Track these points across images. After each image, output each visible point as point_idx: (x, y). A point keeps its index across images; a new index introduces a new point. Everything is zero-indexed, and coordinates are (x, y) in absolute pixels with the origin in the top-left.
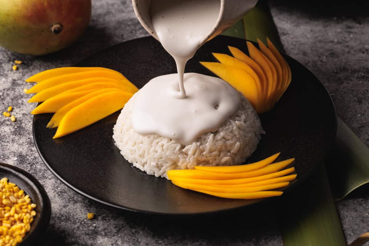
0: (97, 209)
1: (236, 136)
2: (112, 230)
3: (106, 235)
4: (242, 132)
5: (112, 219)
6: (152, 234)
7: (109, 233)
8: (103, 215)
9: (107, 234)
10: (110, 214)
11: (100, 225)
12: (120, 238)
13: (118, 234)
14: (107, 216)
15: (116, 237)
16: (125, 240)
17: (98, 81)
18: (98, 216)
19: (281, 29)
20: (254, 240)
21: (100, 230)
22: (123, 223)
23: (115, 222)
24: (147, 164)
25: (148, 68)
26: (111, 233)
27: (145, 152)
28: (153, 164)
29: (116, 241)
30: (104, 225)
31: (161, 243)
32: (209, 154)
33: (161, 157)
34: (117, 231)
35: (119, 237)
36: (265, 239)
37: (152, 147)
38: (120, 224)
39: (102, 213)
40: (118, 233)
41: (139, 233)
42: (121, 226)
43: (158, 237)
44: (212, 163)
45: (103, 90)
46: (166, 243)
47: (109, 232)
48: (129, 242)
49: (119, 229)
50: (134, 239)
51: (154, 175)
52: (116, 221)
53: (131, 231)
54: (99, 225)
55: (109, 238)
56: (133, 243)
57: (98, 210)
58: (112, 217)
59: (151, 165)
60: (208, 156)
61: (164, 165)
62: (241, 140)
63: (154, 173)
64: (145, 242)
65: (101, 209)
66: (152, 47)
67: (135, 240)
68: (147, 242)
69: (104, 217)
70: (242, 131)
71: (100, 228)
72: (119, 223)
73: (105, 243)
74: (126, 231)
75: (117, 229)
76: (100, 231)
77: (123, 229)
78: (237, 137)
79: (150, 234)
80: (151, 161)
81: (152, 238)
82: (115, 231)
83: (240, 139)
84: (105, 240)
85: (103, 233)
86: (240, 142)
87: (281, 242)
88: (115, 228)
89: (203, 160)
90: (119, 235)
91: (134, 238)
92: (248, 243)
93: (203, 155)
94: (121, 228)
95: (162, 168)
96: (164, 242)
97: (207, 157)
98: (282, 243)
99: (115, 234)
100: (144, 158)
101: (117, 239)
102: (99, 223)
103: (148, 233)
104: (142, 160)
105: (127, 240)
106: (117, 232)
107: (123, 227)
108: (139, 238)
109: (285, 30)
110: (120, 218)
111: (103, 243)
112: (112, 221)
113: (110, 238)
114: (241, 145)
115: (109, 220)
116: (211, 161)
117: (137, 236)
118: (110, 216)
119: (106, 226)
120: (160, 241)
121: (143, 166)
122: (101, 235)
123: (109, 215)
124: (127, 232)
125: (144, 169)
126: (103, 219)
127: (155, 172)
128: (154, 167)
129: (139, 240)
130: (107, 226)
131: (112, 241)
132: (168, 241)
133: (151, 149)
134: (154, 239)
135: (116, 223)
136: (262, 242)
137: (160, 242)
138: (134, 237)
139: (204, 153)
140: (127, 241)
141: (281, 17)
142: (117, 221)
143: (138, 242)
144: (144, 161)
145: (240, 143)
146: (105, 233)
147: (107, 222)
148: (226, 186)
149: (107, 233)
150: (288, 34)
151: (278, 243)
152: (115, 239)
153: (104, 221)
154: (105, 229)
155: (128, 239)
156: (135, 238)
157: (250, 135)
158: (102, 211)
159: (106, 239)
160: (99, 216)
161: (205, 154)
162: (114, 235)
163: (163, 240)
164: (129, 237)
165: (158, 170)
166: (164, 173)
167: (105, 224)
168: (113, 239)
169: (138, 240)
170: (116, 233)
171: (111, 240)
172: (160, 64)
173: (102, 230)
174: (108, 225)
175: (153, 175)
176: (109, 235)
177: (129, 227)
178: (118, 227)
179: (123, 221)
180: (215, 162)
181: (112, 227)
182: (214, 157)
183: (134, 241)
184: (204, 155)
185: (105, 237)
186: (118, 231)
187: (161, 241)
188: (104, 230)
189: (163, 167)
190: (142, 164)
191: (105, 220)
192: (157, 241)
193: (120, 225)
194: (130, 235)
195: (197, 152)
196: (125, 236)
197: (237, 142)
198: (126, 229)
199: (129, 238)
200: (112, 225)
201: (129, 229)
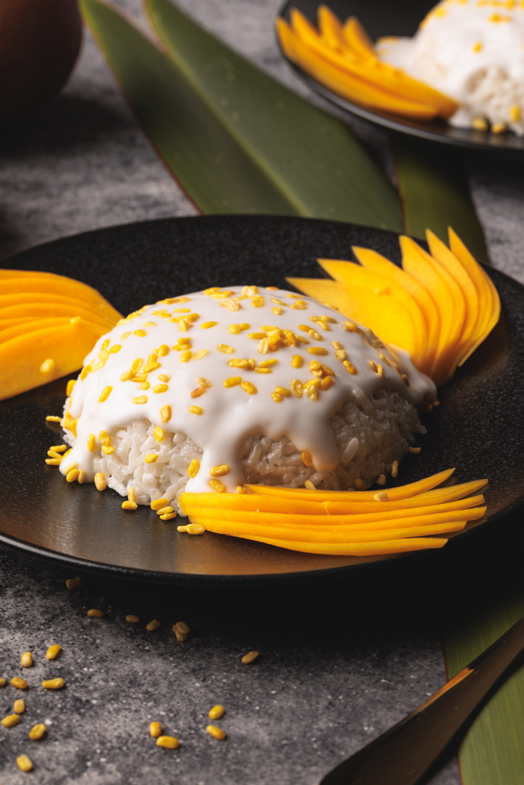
0: (5, 573)
1: (352, 423)
2: (34, 617)
3: (20, 627)
4: (367, 417)
5: (37, 595)
6: (130, 631)
7: (26, 623)
8: (17, 586)
9: (23, 625)
10: (34, 585)
11: (9, 606)
12: (51, 635)
13: (49, 628)
14: (28, 589)
15: (42, 632)
16: (64, 640)
17: (39, 301)
18: (6, 587)
19: (493, 231)
20: (374, 655)
21: (6, 616)
22: (65, 606)
23: (43, 603)
24: (133, 478)
25: (163, 286)
26: (32, 623)
27: (130, 449)
28: (148, 476)
29: (43, 641)
30: (17, 606)
31: (149, 651)
32: (281, 457)
33: (166, 461)
34: (46, 620)
35: (51, 633)
36: (401, 655)
37: (147, 436)
38: (57, 606)
39: (17, 583)
40: (50, 625)
41: (98, 626)
42: (58, 611)
43: (143, 638)
44: (289, 482)
45: (50, 320)
46: (162, 650)
47: (28, 622)
48: (73, 644)
49: (53, 617)
50: (86, 639)
51: (150, 506)
52: (47, 599)
53: (81, 623)
54: (4, 606)
55: (26, 633)
56: (82, 646)
57: (6, 576)
58: (39, 592)
59: (143, 478)
60: (279, 463)
61: (172, 481)
62: (362, 435)
63: (150, 501)
64: (109, 647)
65: (14, 573)
66: (177, 241)
67: (87, 642)
68: (114, 647)
69: (19, 591)
70: (366, 415)
71: (6, 613)
72: (53, 604)
73: (15, 643)
74: (68, 621)
75: (46, 617)
76: (7, 619)
77: (61, 618)
78: (353, 427)
79: (125, 631)
80: (142, 471)
81: (129, 639)
82: (43, 621)
83: (359, 432)
84: (16, 638)
85: (14, 623)
86: (360, 439)
87: (438, 664)
88: (42, 614)
89: (267, 473)
90: (51, 630)
91: (85, 637)
92: (359, 662)
93: (267, 461)
94: (59, 616)
95: (168, 487)
96: (156, 649)
97: (276, 465)
98: (443, 665)
99: (42, 627)
100: (127, 465)
101: (44, 636)
102: (6, 602)
103: (121, 628)
104: (122, 468)
105: (68, 639)
106: (47, 622)
107: (62, 613)
108: (98, 638)
109: (501, 232)
110: (58, 595)
111: (10, 643)
112: (37, 598)
113: (29, 635)
114: (360, 445)
115: (32, 597)
116: (285, 476)
117: (93, 632)
118: (36, 588)
119: (23, 608)
120: (147, 645)
121: (125, 484)
122: (9, 627)
123: (32, 587)
124: (69, 624)
125: (126, 490)
126: (18, 594)
127: (151, 497)
128: (149, 484)
129: (98, 641)
130: (25, 609)
131: (32, 641)
132: (166, 648)
133: (145, 441)
134: (132, 642)
135: (48, 604)
136: (392, 661)
137: (147, 648)
138: (87, 635)
139: (270, 456)
140: (67, 642)
141: (497, 207)
142: (49, 601)
143: (95, 646)
144: (126, 470)
145: (360, 442)
146: (18, 623)
147: (25, 601)
148: (313, 527)
149: (24, 623)
150: (508, 241)
151: (430, 665)
152: (40, 636)
153: (19, 599)
154: (18, 615)
155: (71, 638)
156: (88, 637)
157: (386, 426)
158: (17, 578)
159: (18, 635)
160: (8, 589)
161: (273, 459)
162: (39, 629)
163: (156, 644)
164: (75, 635)
165: (158, 493)
166: (173, 500)
167: (20, 604)
168: (36, 637)
169: (95, 640)
170: (43, 624)
171: (31, 638)
172: (192, 279)
173: (12, 617)
174: (27, 607)
175: (147, 504)
176: (27, 629)
177: (77, 614)
178: (49, 613)
179: (63, 601)
180: (297, 478)
181: (35, 612)
182: (293, 467)
183: (84, 644)
184: (270, 461)
185: (17, 630)
186: (50, 621)
187: (151, 646)
188: (17, 618)
189: (171, 484)
190: (123, 479)
191: (21, 596)
192: (140, 647)
193: (56, 609)
194: (77, 631)
195: (254, 453)
196: (64, 632)
197: (353, 437)
198: (69, 618)
199: (73, 637)
200: (36, 608)
201: (76, 617)
